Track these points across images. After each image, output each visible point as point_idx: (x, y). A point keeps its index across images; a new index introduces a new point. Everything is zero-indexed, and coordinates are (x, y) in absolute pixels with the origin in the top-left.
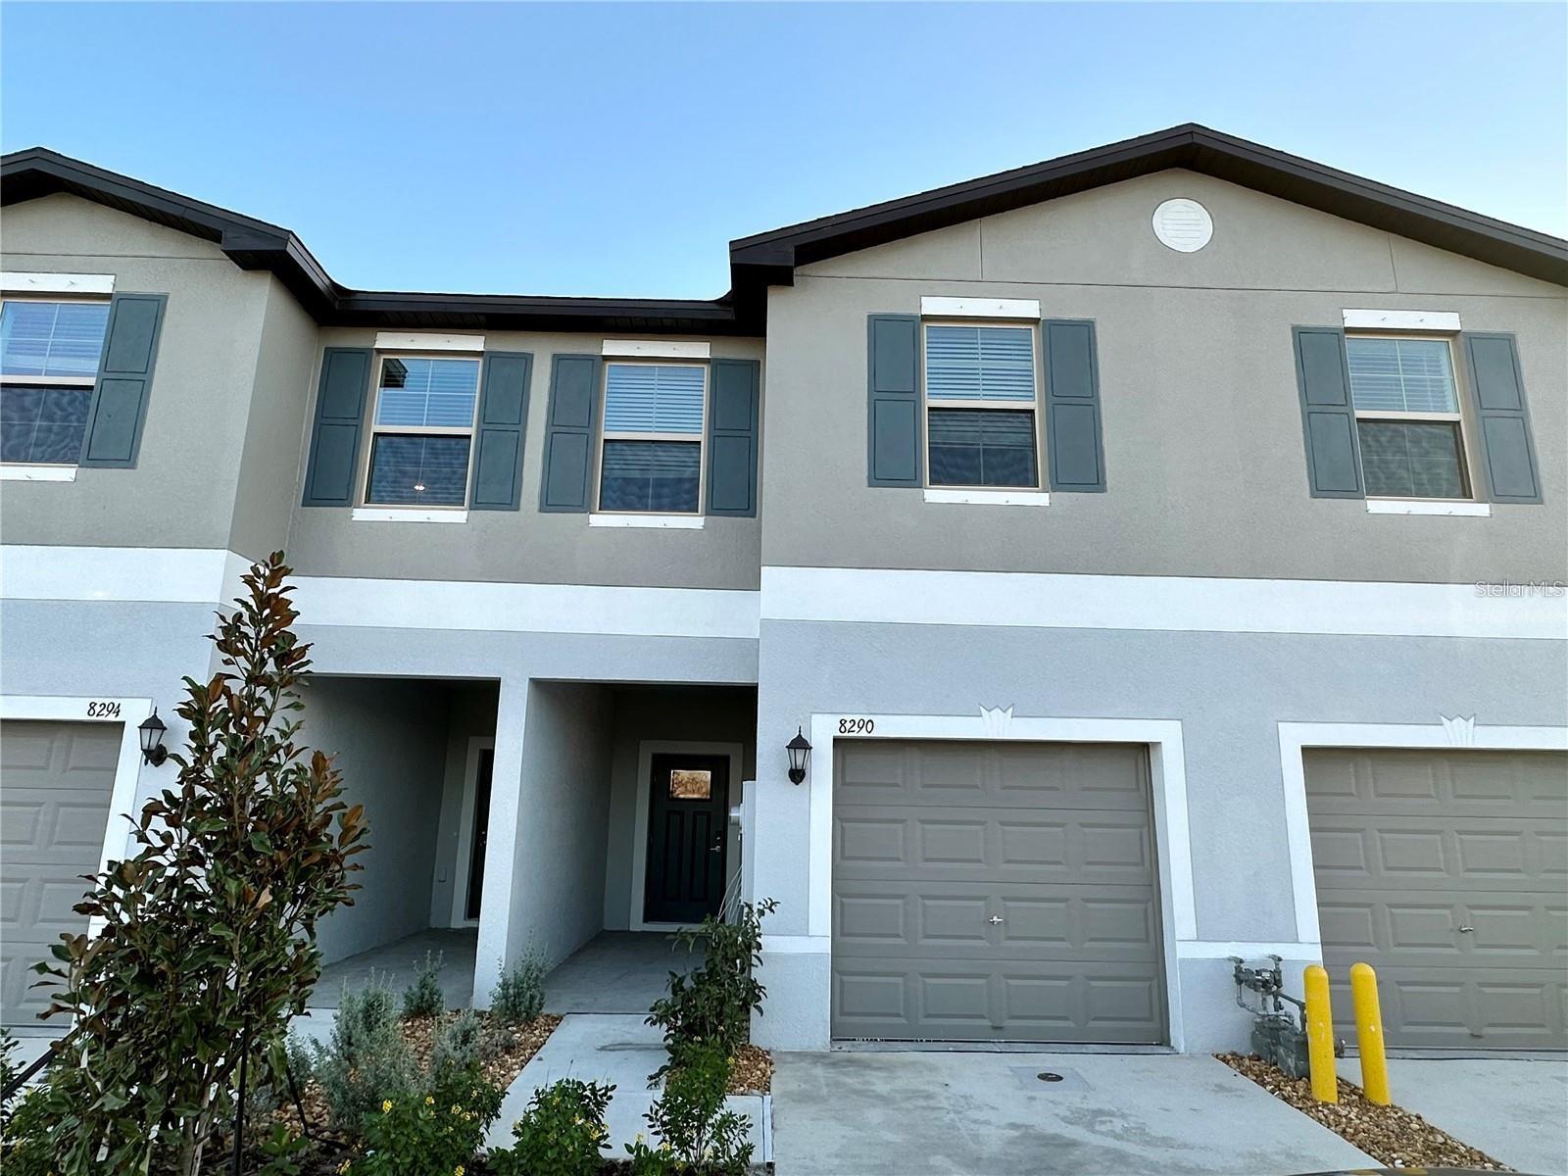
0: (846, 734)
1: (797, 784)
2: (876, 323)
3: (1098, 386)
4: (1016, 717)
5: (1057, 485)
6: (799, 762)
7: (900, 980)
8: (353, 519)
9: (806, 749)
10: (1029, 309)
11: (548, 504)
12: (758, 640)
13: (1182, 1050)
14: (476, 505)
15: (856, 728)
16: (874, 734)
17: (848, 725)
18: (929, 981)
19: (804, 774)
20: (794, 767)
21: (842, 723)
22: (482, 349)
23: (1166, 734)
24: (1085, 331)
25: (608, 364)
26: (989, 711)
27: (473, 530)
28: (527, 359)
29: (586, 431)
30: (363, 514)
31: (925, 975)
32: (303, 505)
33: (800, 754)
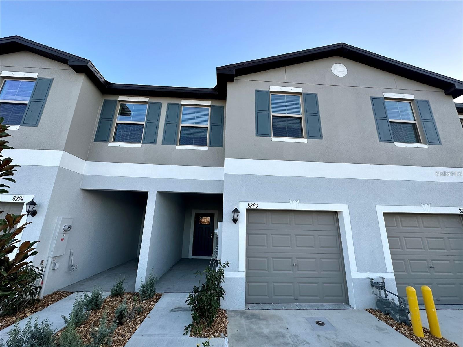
0: (250, 208)
1: (235, 223)
2: (257, 92)
3: (319, 111)
4: (300, 203)
5: (309, 137)
6: (236, 216)
7: (266, 284)
8: (109, 146)
9: (238, 212)
10: (299, 90)
11: (164, 143)
12: (223, 181)
13: (355, 308)
14: (144, 142)
15: (253, 206)
16: (258, 208)
17: (250, 205)
18: (275, 284)
19: (237, 220)
20: (234, 218)
21: (249, 204)
22: (148, 101)
23: (343, 208)
24: (315, 96)
25: (183, 106)
26: (292, 201)
27: (143, 149)
28: (160, 104)
29: (176, 123)
30: (111, 144)
31: (274, 282)
32: (94, 142)
33: (236, 214)
